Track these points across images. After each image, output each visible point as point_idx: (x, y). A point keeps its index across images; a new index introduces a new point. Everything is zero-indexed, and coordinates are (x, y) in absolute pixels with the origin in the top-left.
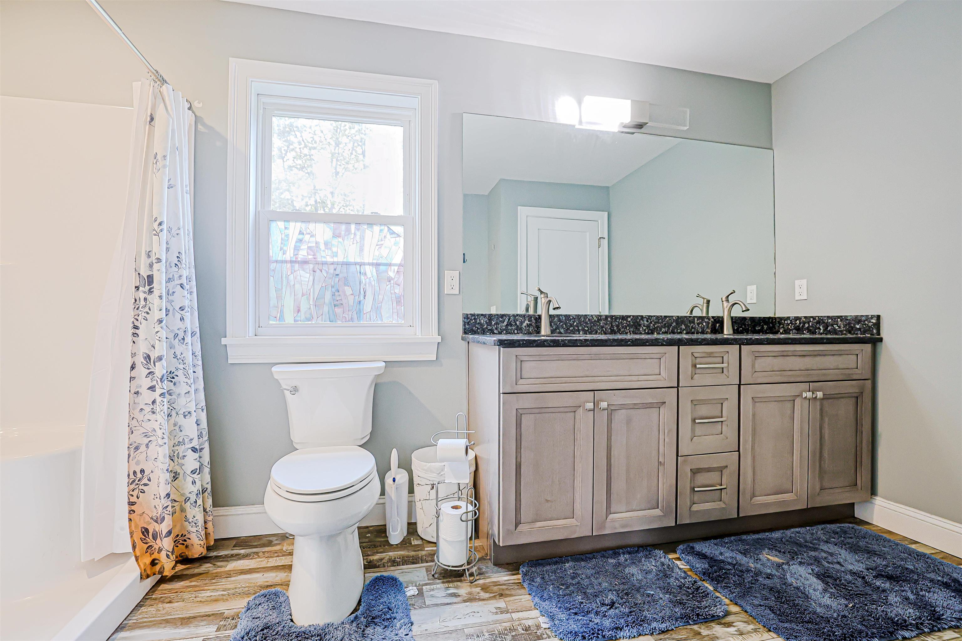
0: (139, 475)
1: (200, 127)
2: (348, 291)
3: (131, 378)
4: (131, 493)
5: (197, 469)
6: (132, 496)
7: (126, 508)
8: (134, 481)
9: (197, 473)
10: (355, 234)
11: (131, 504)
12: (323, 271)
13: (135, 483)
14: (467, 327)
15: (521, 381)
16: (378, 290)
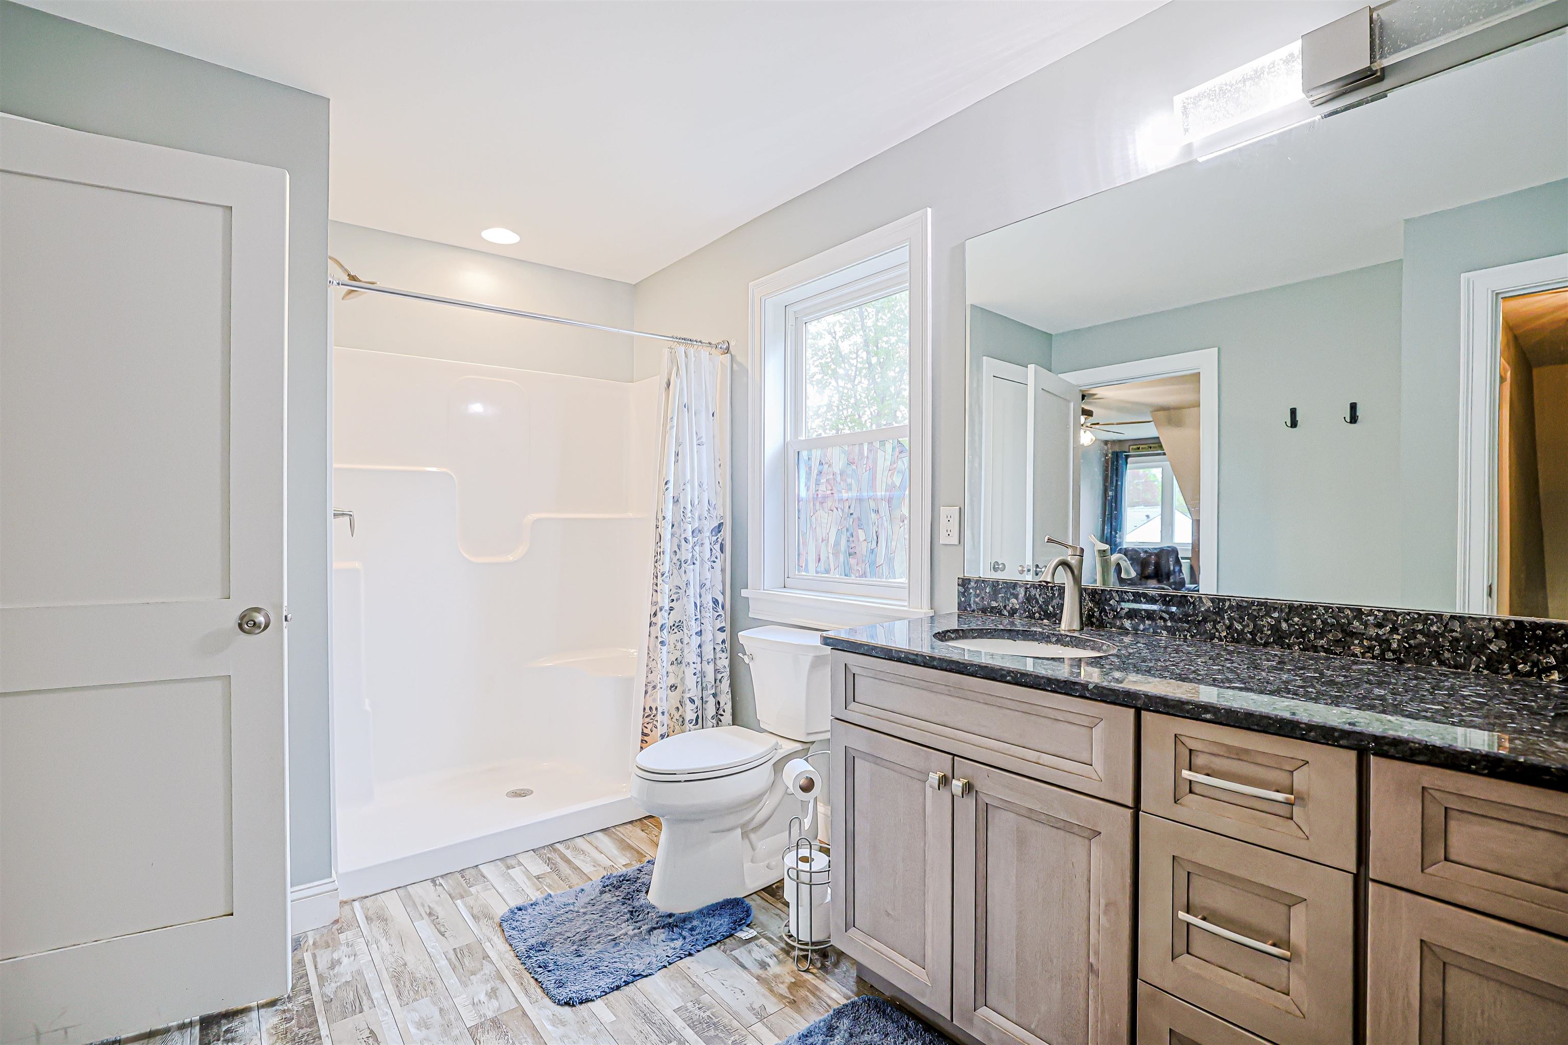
0: (654, 712)
1: (734, 365)
2: (862, 536)
3: (650, 624)
4: (645, 725)
5: (693, 720)
6: (647, 728)
7: (640, 737)
8: (649, 716)
9: (693, 724)
10: (867, 457)
11: (644, 734)
12: (839, 509)
13: (650, 718)
14: (963, 599)
15: (852, 706)
16: (891, 534)
